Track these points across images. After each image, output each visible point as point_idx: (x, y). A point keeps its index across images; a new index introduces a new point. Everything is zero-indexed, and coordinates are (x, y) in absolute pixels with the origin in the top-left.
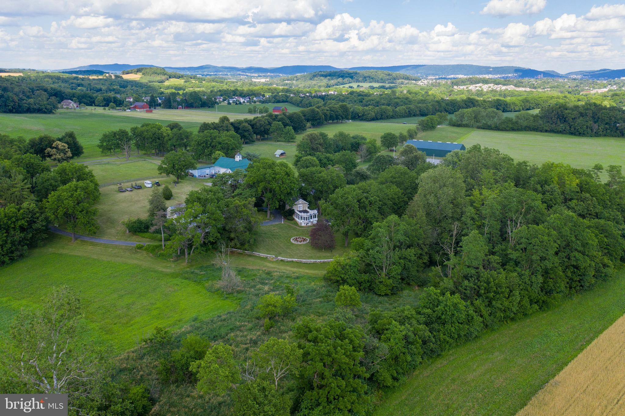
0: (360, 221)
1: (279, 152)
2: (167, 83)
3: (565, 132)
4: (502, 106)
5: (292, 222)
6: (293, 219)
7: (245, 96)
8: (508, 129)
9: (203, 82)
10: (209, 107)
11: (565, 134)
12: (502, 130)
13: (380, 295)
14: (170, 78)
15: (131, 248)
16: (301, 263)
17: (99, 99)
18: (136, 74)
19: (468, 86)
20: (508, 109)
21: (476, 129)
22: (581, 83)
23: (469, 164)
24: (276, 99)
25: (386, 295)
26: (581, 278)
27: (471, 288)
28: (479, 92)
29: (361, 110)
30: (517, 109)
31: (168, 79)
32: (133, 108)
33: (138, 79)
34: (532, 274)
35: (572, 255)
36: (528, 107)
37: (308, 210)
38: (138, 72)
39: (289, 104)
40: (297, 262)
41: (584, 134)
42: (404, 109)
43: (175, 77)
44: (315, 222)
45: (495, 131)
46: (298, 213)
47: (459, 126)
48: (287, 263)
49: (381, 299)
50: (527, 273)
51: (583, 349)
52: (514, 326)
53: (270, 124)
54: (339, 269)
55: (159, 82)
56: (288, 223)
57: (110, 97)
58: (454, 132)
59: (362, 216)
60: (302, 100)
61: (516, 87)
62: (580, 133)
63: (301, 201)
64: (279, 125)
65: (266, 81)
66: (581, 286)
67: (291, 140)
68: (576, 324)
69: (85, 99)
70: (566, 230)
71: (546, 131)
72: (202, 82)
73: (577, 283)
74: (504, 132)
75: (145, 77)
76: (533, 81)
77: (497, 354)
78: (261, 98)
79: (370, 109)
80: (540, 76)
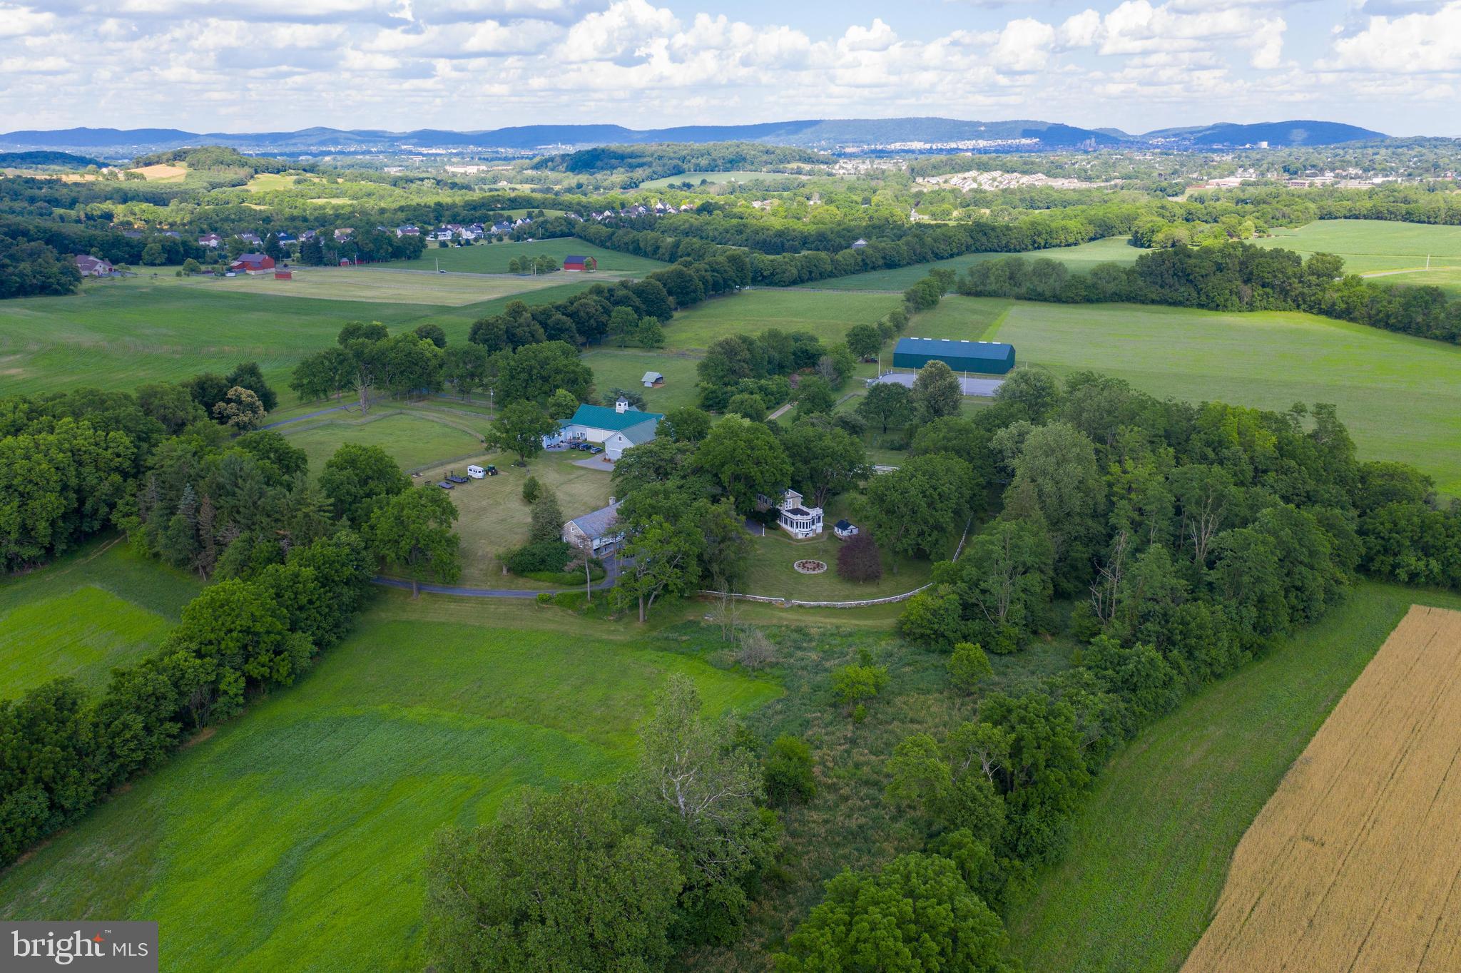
0: (925, 529)
1: (650, 377)
2: (253, 187)
3: (1188, 303)
4: (1044, 236)
5: (778, 532)
6: (778, 528)
7: (464, 220)
8: (1078, 299)
9: (340, 180)
10: (409, 258)
11: (1191, 306)
12: (1066, 302)
13: (1001, 654)
14: (256, 172)
15: (528, 602)
16: (834, 608)
17: (151, 249)
18: (174, 166)
19: (948, 176)
20: (1055, 242)
21: (1014, 301)
22: (1182, 165)
23: (1083, 410)
24: (546, 230)
25: (1010, 653)
26: (1305, 604)
27: (1157, 632)
28: (978, 196)
29: (767, 263)
30: (1071, 240)
31: (252, 177)
32: (238, 267)
33: (181, 179)
34: (1240, 604)
35: (1296, 570)
36: (1092, 235)
37: (805, 509)
38: (175, 159)
39: (578, 240)
40: (827, 607)
41: (1225, 306)
42: (853, 256)
43: (267, 170)
44: (820, 530)
45: (1053, 304)
46: (789, 515)
47: (979, 294)
48: (811, 611)
49: (1005, 659)
50: (1234, 602)
51: (1330, 712)
52: (1223, 686)
53: (607, 312)
54: (929, 616)
55: (233, 186)
56: (773, 535)
57: (174, 243)
58: (974, 312)
59: (931, 521)
60: (613, 234)
61: (1049, 176)
62: (1218, 306)
63: (791, 493)
64: (628, 314)
65: (478, 170)
66: (1307, 617)
67: (656, 345)
68: (1309, 676)
69: (118, 248)
70: (1286, 533)
71: (1153, 302)
72: (337, 183)
73: (1301, 612)
74: (1071, 305)
75: (198, 173)
76: (1081, 160)
77: (1212, 728)
78: (505, 227)
79: (786, 260)
80: (1088, 142)
